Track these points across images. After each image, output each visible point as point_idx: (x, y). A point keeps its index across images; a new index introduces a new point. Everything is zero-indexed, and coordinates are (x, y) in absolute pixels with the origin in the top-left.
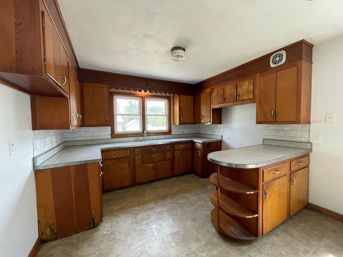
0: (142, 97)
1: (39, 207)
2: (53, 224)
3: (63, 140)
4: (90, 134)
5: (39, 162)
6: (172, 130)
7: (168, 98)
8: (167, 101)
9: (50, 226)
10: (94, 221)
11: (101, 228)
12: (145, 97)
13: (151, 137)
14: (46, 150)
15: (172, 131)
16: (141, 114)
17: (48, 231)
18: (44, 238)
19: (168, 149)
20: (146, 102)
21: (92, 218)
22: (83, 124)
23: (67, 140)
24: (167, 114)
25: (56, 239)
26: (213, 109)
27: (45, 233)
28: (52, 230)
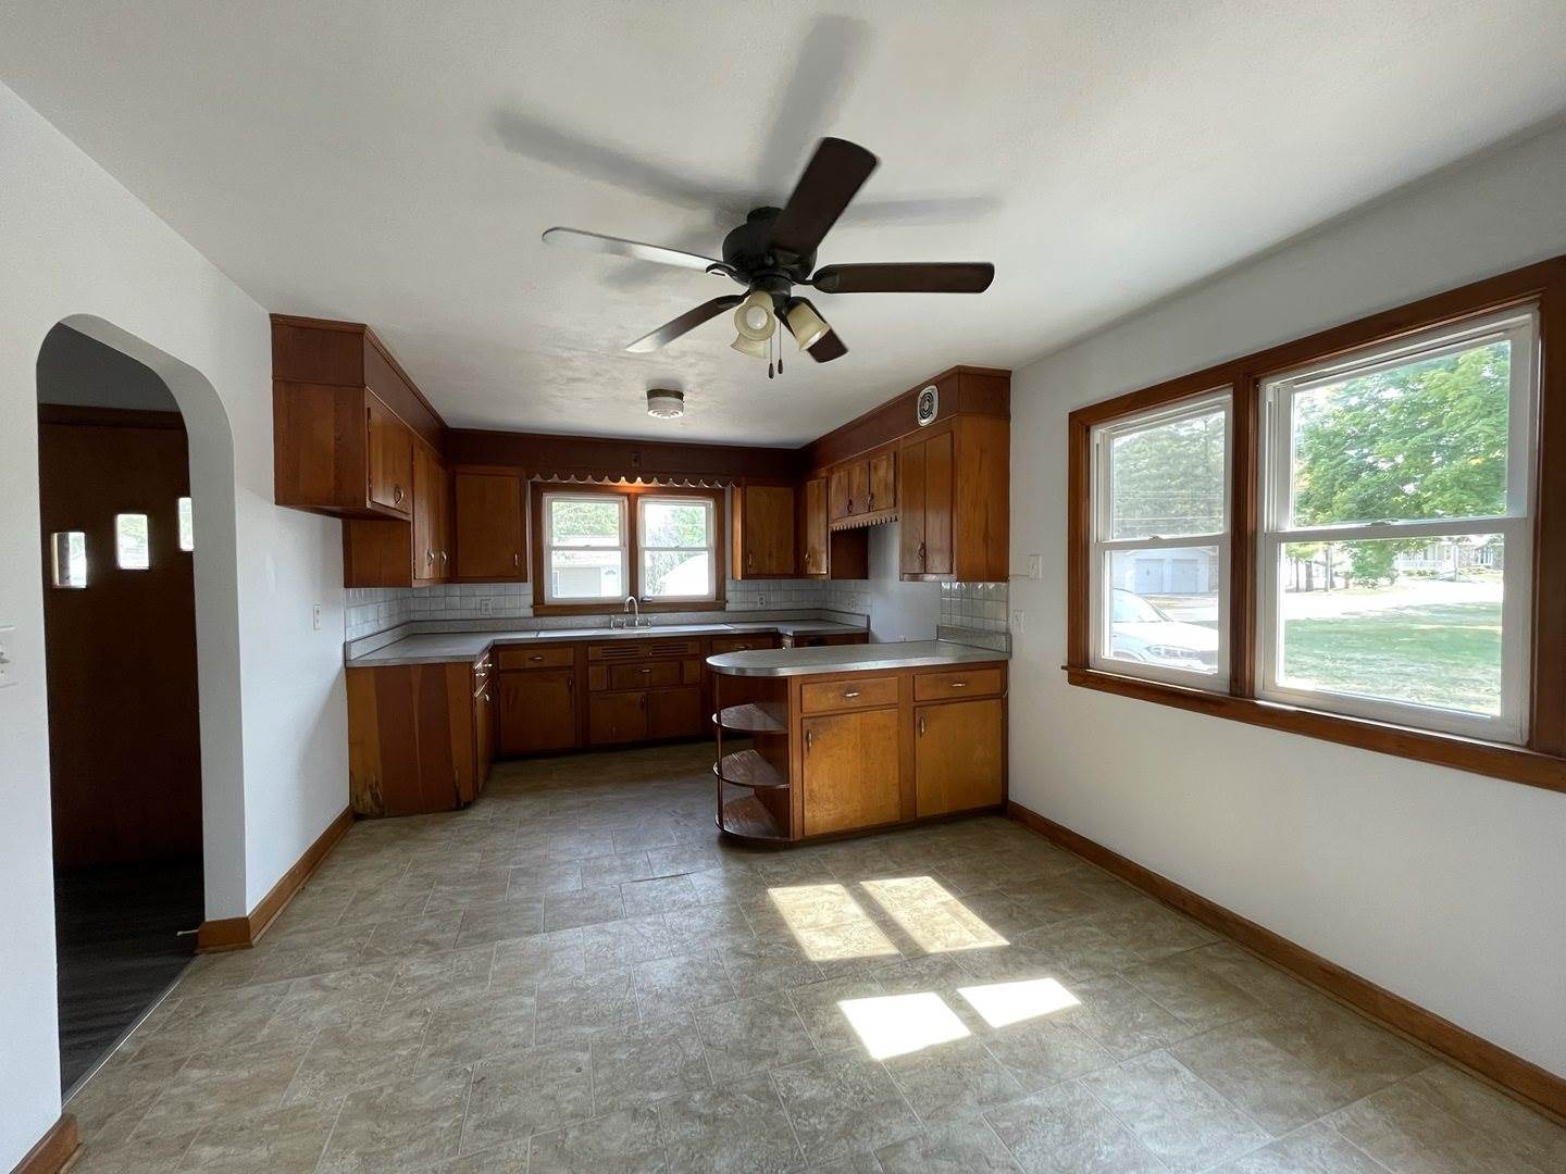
0: (628, 495)
1: (353, 743)
2: (377, 784)
3: (405, 618)
4: (474, 603)
5: (355, 654)
6: (729, 595)
7: (718, 496)
8: (711, 503)
9: (371, 786)
10: (458, 795)
11: (473, 812)
12: (637, 495)
13: (654, 617)
14: (366, 633)
15: (727, 597)
16: (625, 546)
17: (368, 797)
18: (360, 809)
19: (690, 651)
20: (643, 509)
21: (455, 787)
22: (452, 573)
23: (417, 617)
24: (713, 545)
25: (381, 816)
26: (833, 533)
27: (363, 800)
28: (375, 797)
